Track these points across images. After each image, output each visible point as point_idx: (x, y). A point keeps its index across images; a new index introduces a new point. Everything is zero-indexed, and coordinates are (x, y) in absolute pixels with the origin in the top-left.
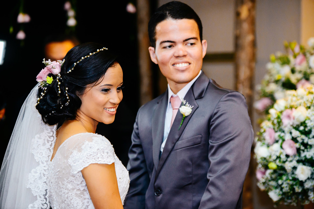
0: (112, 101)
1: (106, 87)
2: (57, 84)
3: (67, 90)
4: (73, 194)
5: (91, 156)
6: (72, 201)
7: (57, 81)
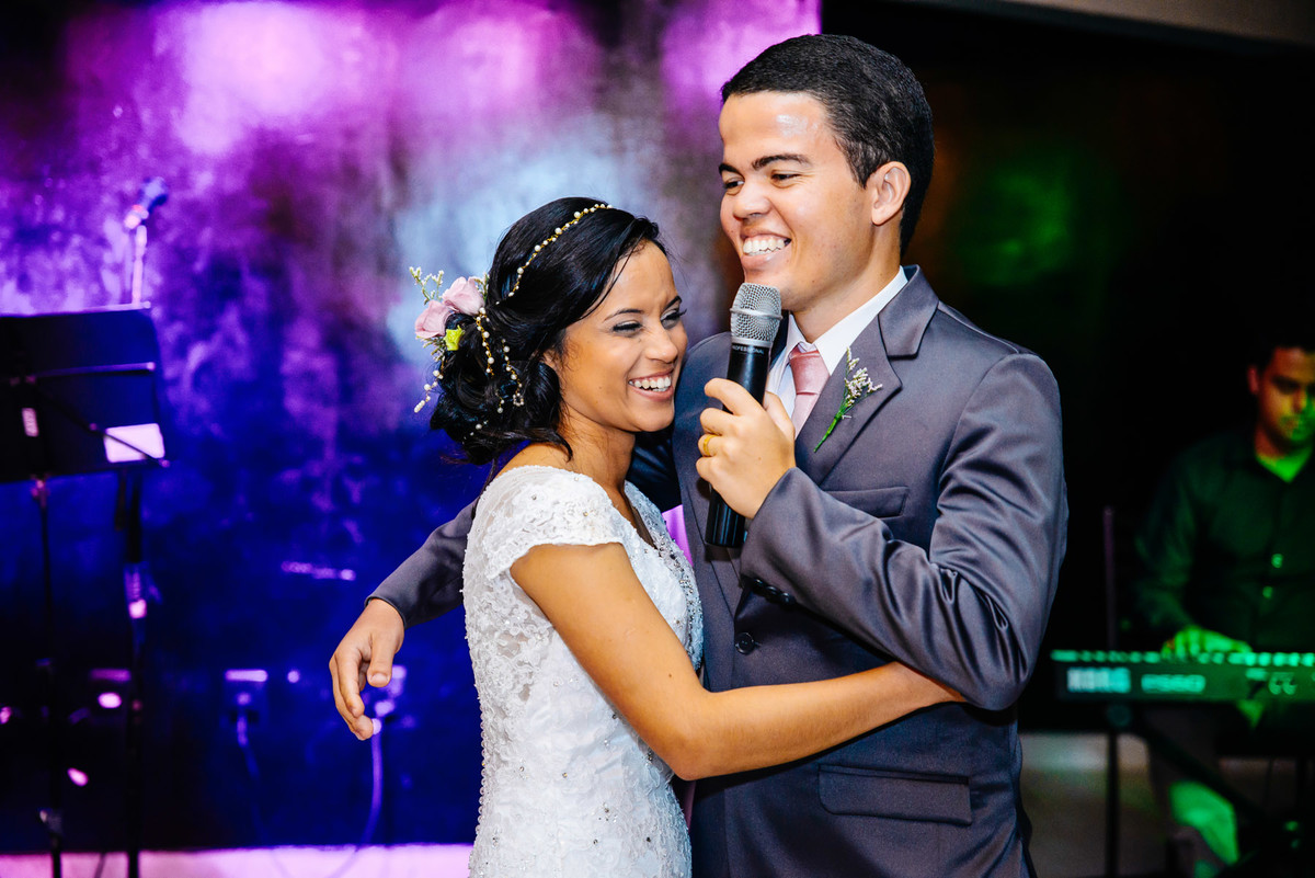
0: (654, 353)
1: (628, 319)
2: (480, 339)
3: (507, 354)
4: (492, 647)
5: (535, 524)
6: (489, 667)
7: (479, 328)
